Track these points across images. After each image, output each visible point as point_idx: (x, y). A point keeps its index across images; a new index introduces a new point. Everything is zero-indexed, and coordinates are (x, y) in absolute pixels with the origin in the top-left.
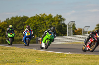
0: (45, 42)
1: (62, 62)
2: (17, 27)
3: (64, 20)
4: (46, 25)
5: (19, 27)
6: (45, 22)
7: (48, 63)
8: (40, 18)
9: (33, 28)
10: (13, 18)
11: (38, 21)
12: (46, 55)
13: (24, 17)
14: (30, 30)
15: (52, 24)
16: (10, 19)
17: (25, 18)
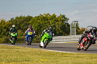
0: (43, 42)
1: (65, 61)
2: (21, 27)
3: (68, 19)
4: (49, 24)
5: (23, 27)
6: (49, 22)
7: (52, 62)
8: (44, 17)
9: (37, 27)
10: (17, 18)
11: (42, 20)
12: (50, 54)
13: (29, 16)
14: (32, 30)
15: (56, 24)
16: (14, 19)
17: (29, 18)
